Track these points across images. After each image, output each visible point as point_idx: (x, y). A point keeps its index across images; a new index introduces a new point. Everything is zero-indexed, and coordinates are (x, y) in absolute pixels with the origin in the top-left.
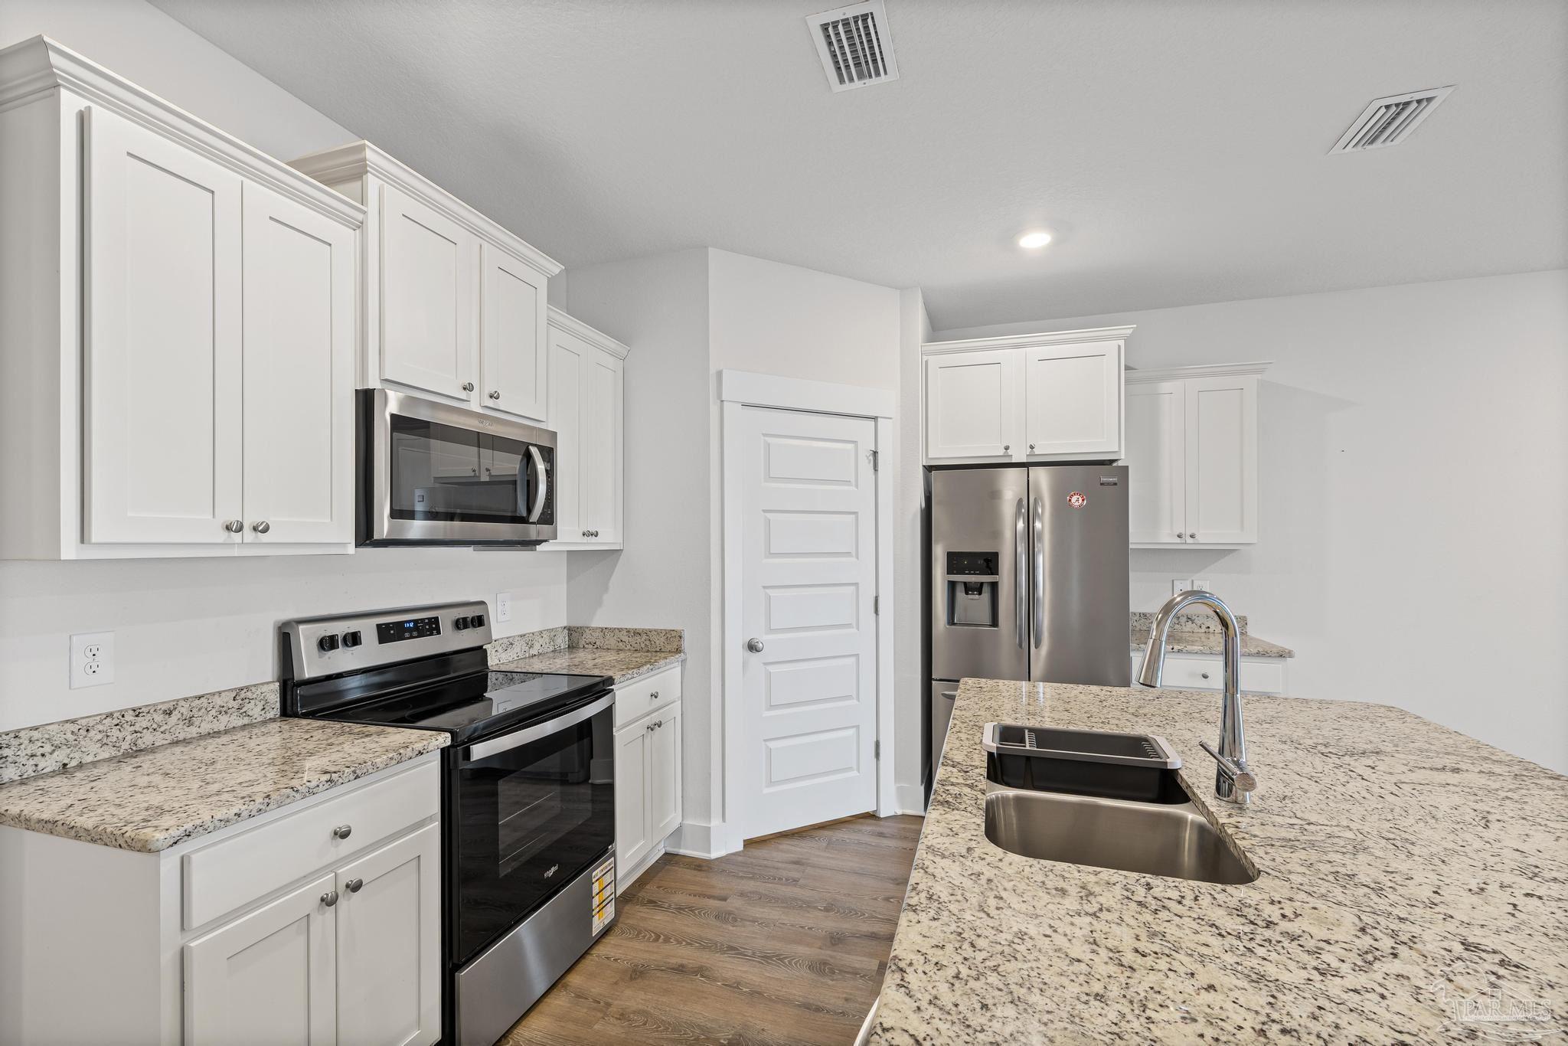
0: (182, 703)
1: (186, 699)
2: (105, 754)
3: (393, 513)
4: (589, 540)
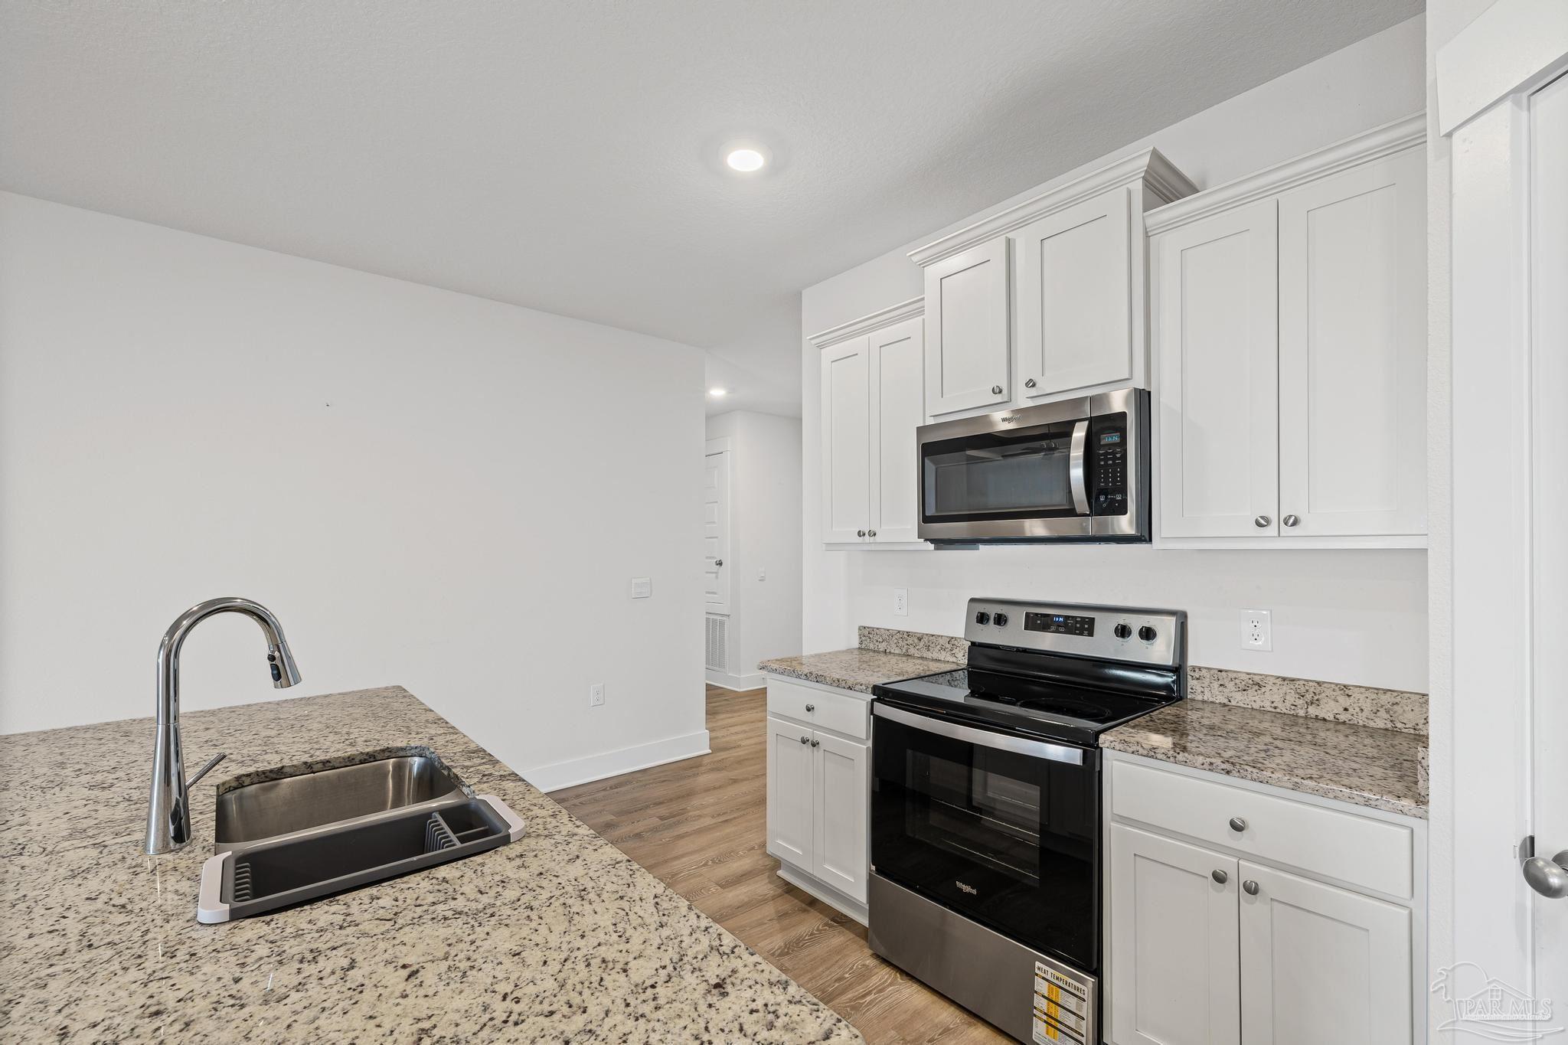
0: (925, 636)
1: (927, 635)
2: (897, 651)
3: (926, 519)
4: (1271, 530)
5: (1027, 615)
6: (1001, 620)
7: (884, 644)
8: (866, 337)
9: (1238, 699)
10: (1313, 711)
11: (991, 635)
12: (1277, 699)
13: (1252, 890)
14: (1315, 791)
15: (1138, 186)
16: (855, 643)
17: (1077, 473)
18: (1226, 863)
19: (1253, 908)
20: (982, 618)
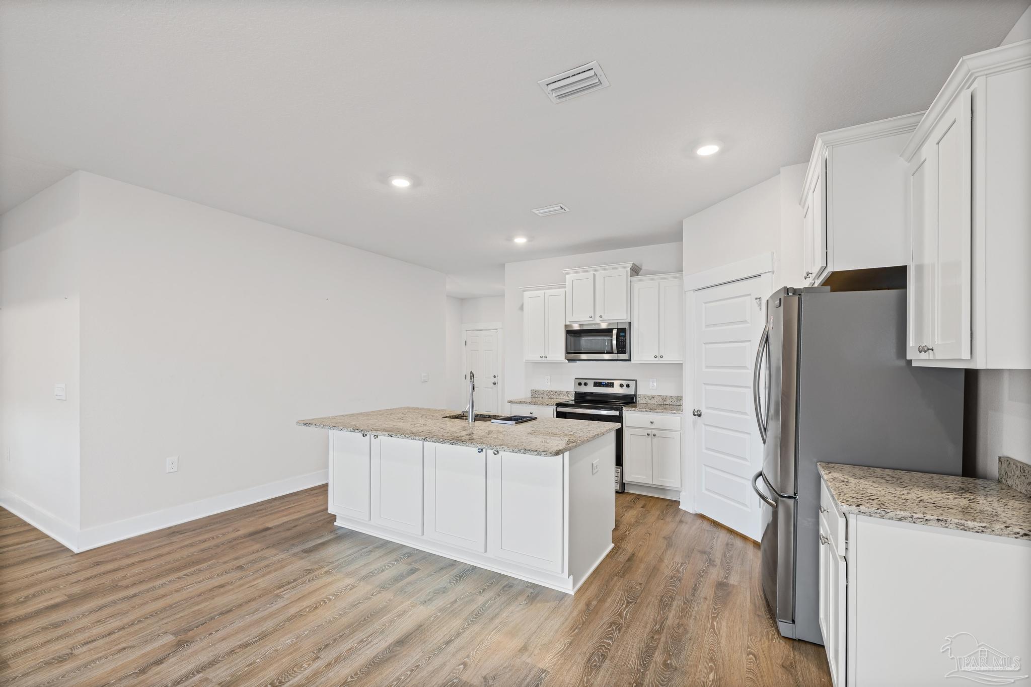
0: (558, 391)
2: (547, 397)
3: (568, 353)
4: (657, 359)
5: (594, 382)
6: (586, 384)
7: (542, 395)
8: (543, 291)
9: (649, 402)
10: (665, 403)
11: (583, 389)
12: (658, 400)
13: (654, 435)
14: (666, 413)
15: (629, 270)
16: (530, 395)
17: (614, 342)
18: (649, 432)
19: (655, 439)
20: (580, 384)
